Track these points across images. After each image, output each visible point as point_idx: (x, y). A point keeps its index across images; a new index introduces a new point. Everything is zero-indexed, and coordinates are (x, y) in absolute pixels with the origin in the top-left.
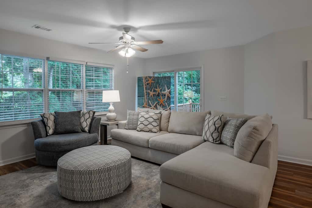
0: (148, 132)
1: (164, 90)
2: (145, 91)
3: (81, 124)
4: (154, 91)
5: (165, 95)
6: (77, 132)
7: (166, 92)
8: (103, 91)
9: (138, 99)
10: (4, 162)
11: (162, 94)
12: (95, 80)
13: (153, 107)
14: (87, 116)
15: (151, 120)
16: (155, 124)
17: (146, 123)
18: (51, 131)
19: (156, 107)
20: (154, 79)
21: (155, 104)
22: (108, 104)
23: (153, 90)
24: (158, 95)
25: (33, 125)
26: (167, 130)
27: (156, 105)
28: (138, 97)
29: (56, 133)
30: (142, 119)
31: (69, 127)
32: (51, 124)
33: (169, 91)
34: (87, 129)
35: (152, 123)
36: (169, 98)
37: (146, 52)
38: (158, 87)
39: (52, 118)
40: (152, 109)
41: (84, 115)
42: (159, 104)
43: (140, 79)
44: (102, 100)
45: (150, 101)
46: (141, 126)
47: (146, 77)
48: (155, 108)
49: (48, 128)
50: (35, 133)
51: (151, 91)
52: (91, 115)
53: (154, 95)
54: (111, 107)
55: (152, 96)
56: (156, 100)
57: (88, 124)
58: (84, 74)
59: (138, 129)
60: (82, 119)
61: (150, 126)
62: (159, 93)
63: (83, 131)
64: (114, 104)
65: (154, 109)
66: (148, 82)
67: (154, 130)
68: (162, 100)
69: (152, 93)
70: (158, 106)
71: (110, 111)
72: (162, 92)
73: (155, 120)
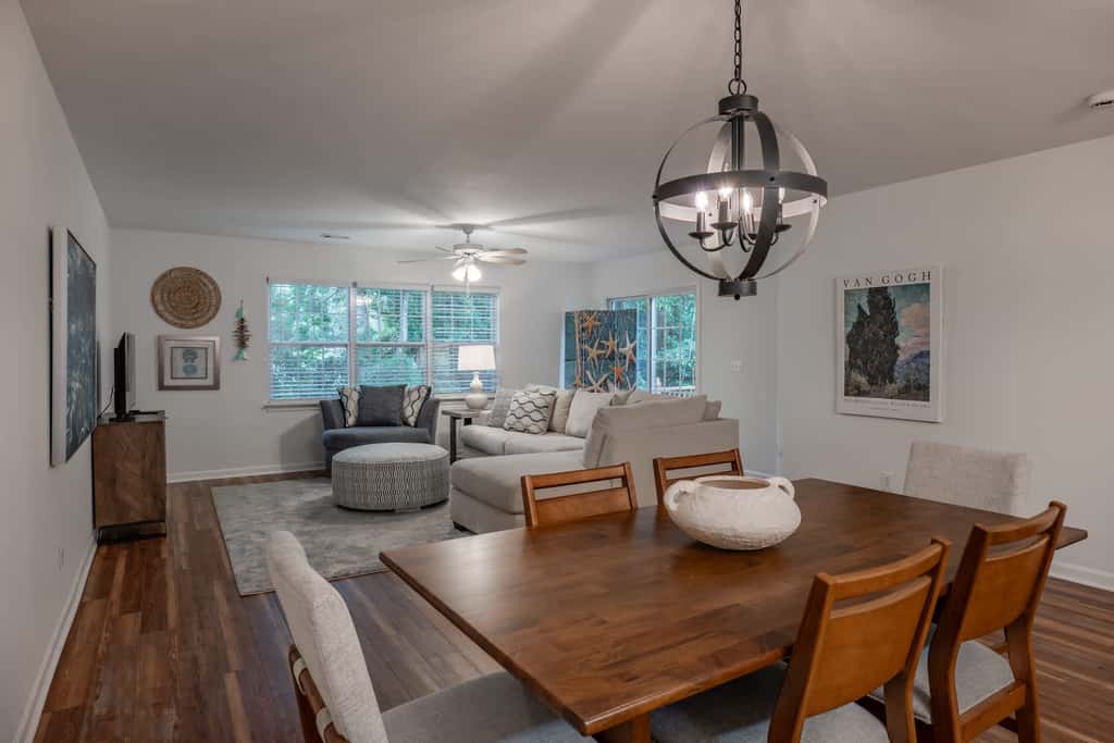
0: (523, 432)
1: (624, 346)
2: (578, 347)
3: (402, 409)
4: (601, 346)
5: (625, 358)
6: (394, 425)
7: (627, 349)
8: (460, 348)
9: (566, 367)
10: (282, 469)
11: (621, 354)
12: (475, 323)
13: (596, 386)
14: (415, 395)
15: (530, 407)
16: (536, 416)
17: (520, 413)
18: (351, 420)
19: (605, 386)
20: (603, 316)
21: (602, 379)
22: (469, 375)
23: (596, 344)
24: (612, 357)
25: (323, 405)
26: (563, 432)
27: (605, 381)
28: (566, 360)
29: (359, 423)
30: (514, 406)
31: (379, 414)
32: (352, 406)
33: (632, 345)
34: (412, 420)
35: (531, 415)
36: (632, 364)
37: (521, 266)
38: (611, 338)
39: (355, 396)
40: (593, 391)
41: (409, 392)
42: (612, 381)
43: (569, 317)
44: (456, 367)
45: (588, 373)
46: (510, 420)
47: (581, 312)
48: (601, 389)
49: (347, 414)
50: (325, 419)
51: (592, 346)
52: (423, 395)
53: (599, 356)
54: (476, 382)
55: (594, 360)
56: (607, 369)
57: (416, 410)
58: (429, 312)
59: (505, 425)
60: (407, 401)
61: (526, 421)
62: (613, 352)
63: (406, 424)
64: (484, 375)
65: (598, 391)
66: (585, 325)
67: (533, 428)
68: (618, 368)
69: (594, 352)
70: (610, 384)
71: (472, 390)
72: (620, 349)
73: (538, 409)
